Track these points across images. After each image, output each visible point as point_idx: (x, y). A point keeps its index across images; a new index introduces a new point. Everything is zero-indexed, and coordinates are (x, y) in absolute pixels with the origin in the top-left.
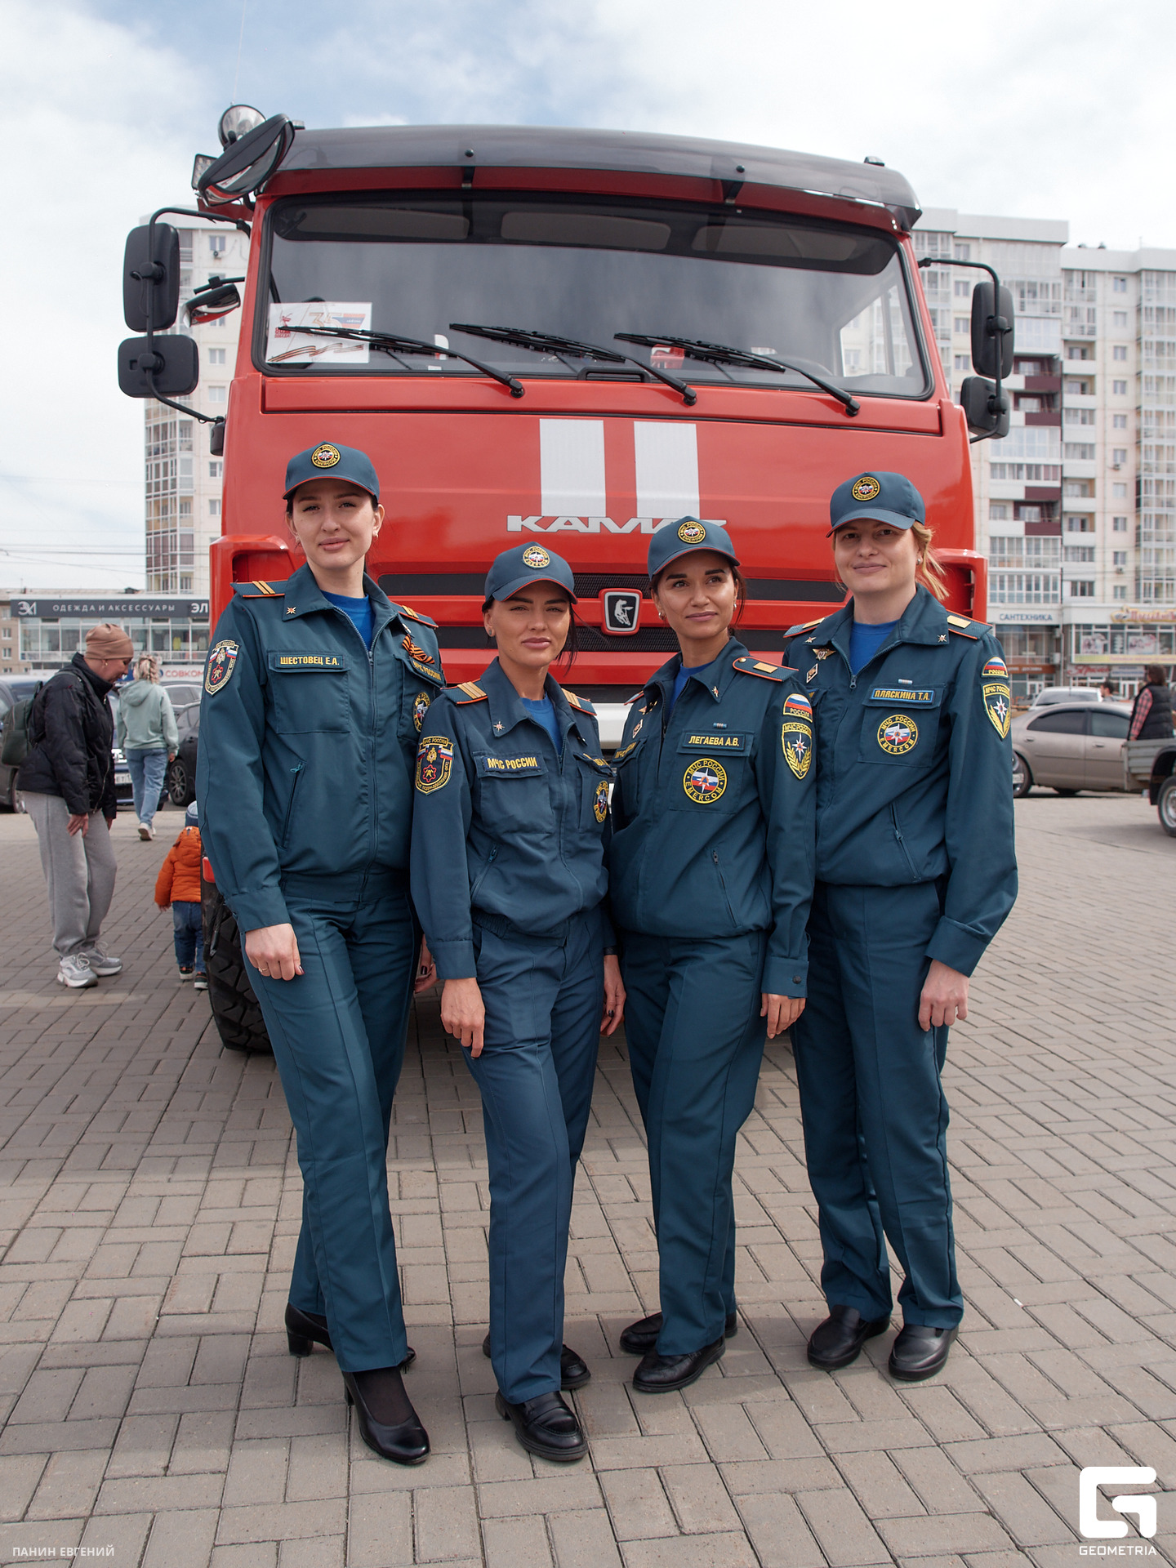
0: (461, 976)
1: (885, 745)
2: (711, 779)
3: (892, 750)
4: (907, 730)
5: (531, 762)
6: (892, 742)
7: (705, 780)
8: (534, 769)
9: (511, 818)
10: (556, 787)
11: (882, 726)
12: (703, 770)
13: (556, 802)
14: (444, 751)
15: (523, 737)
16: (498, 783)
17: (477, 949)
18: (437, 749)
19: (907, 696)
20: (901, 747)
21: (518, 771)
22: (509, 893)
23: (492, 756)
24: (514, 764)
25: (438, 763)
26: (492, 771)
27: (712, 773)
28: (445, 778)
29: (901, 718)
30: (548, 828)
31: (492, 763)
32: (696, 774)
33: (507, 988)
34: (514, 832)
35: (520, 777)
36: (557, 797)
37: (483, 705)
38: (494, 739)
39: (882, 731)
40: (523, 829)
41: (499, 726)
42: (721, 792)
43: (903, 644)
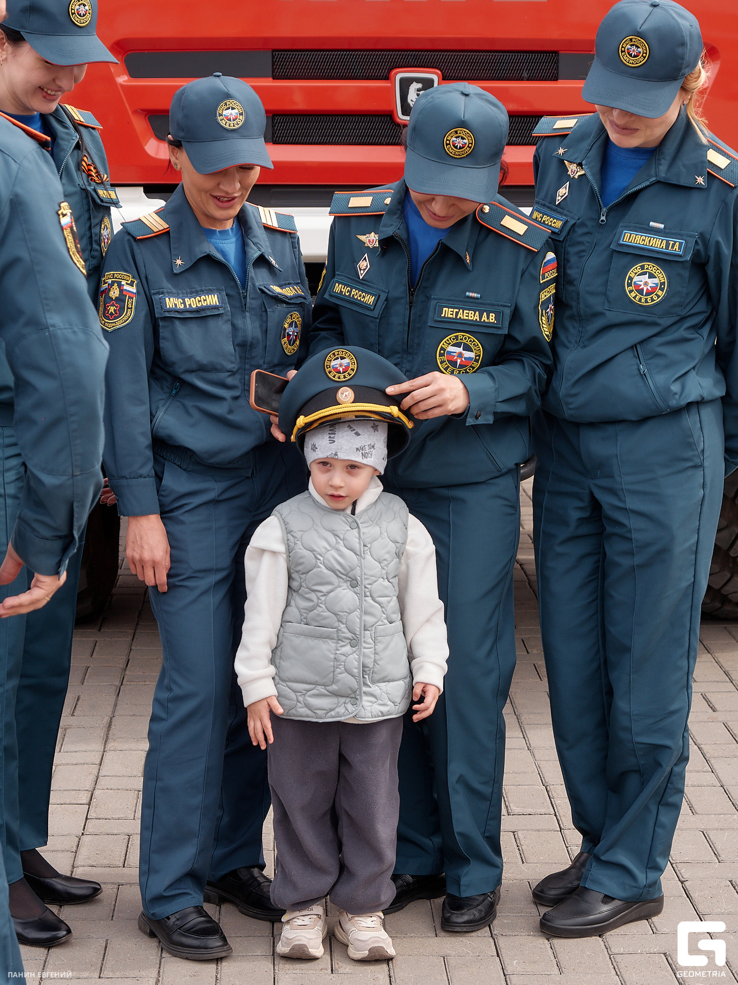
0: (145, 513)
1: (633, 294)
3: (640, 300)
4: (656, 281)
5: (212, 300)
6: (640, 291)
7: (460, 355)
8: (215, 307)
9: (190, 358)
10: (239, 322)
11: (631, 273)
12: (457, 345)
13: (239, 340)
14: (126, 287)
15: (205, 270)
16: (177, 323)
17: (159, 478)
18: (120, 285)
20: (649, 298)
21: (198, 310)
22: (192, 426)
23: (171, 294)
24: (193, 303)
25: (121, 300)
26: (170, 311)
27: (467, 348)
28: (128, 316)
29: (650, 266)
30: (230, 366)
31: (171, 302)
32: (451, 349)
33: (186, 518)
34: (191, 371)
35: (201, 316)
36: (240, 334)
37: (165, 238)
38: (173, 276)
39: (631, 279)
40: (202, 369)
41: (179, 262)
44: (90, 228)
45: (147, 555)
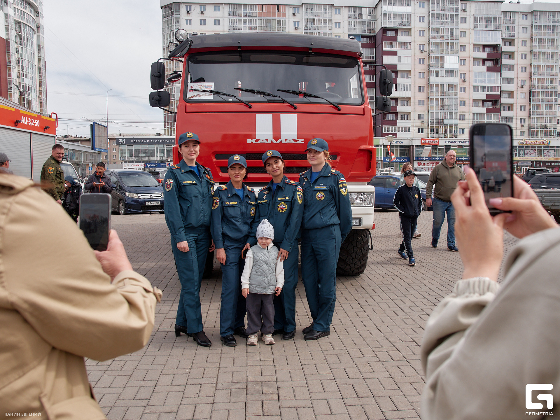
0: (220, 248)
1: (318, 198)
2: (284, 207)
4: (322, 195)
5: (236, 203)
7: (282, 207)
8: (236, 204)
9: (230, 215)
10: (241, 208)
11: (317, 194)
12: (282, 205)
13: (241, 212)
14: (217, 200)
15: (234, 197)
16: (228, 208)
17: (224, 242)
18: (216, 200)
19: (322, 187)
20: (321, 199)
21: (233, 205)
22: (231, 231)
23: (227, 202)
24: (231, 203)
25: (216, 203)
26: (226, 205)
27: (284, 205)
28: (217, 206)
29: (321, 192)
30: (239, 217)
31: (227, 203)
32: (280, 206)
33: (229, 251)
34: (231, 218)
35: (233, 206)
36: (242, 210)
37: (226, 190)
38: (228, 198)
40: (233, 217)
41: (229, 195)
42: (286, 209)
43: (321, 176)
44: (208, 188)
45: (221, 257)
